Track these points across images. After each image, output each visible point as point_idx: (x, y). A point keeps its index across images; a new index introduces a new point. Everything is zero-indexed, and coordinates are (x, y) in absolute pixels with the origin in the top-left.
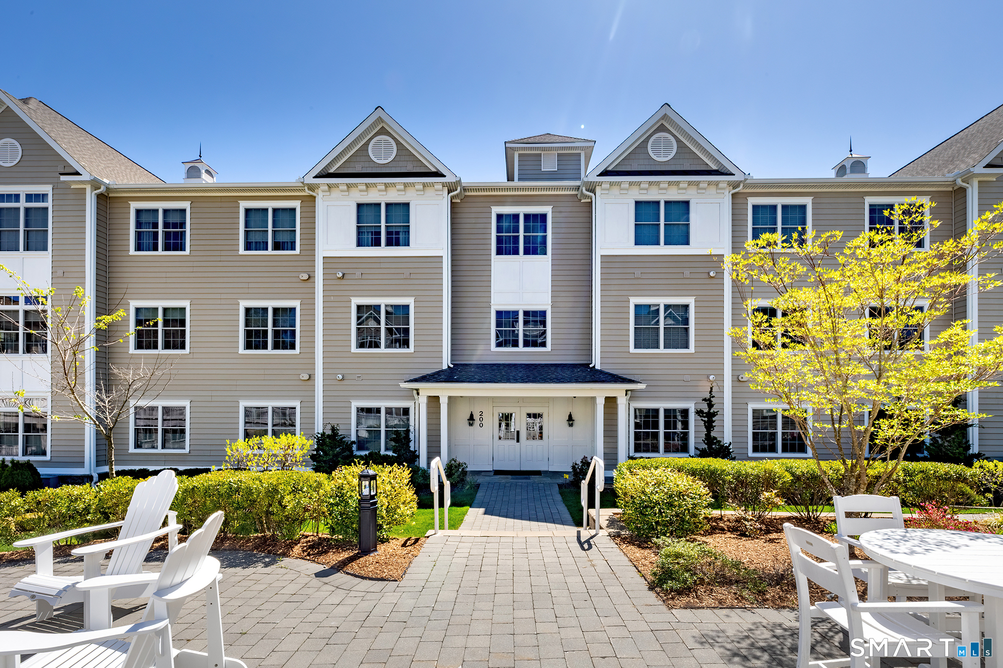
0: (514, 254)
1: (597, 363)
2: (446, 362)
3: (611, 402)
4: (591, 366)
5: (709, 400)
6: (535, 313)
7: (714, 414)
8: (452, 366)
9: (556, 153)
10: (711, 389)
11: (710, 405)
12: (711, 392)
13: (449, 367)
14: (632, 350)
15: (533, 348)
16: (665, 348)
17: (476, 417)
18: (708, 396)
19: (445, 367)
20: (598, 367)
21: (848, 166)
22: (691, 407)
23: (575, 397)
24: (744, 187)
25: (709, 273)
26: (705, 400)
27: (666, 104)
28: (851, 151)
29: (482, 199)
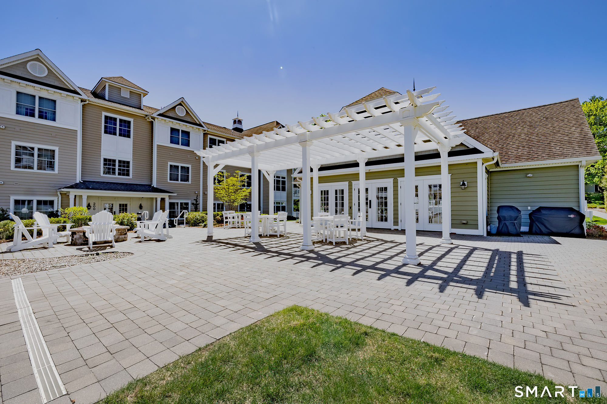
0: (113, 135)
1: (155, 184)
2: (78, 180)
3: (163, 200)
4: (152, 186)
5: (196, 200)
6: (124, 162)
7: (198, 204)
8: (82, 182)
9: (129, 90)
10: (197, 196)
11: (197, 202)
12: (197, 197)
13: (80, 182)
14: (169, 181)
15: (123, 176)
16: (181, 181)
17: (92, 205)
18: (196, 198)
19: (78, 182)
20: (155, 186)
21: (237, 121)
22: (189, 202)
23: (143, 198)
24: (207, 131)
25: (196, 158)
26: (195, 200)
27: (183, 97)
28: (238, 116)
29: (96, 107)
